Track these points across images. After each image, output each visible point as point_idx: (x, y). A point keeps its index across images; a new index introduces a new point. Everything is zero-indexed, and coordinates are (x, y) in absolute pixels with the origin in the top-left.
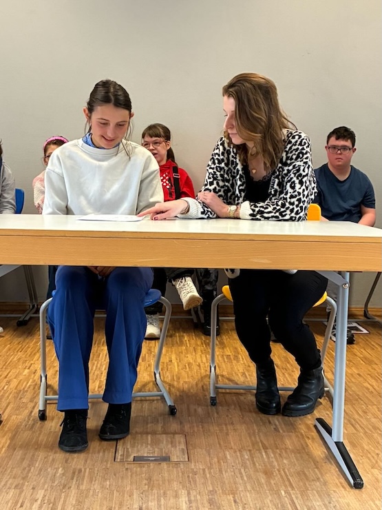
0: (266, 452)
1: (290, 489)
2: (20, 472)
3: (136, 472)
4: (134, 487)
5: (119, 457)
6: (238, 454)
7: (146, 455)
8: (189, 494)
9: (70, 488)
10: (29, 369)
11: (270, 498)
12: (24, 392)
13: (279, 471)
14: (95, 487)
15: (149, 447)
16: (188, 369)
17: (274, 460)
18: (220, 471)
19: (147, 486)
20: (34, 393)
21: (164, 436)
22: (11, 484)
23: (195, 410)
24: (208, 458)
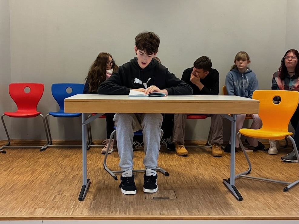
0: (210, 196)
1: (220, 207)
2: (107, 203)
3: (155, 202)
4: (156, 207)
5: (147, 197)
6: (198, 197)
7: (158, 197)
8: (179, 209)
9: (130, 207)
10: (97, 167)
11: (213, 210)
12: (98, 176)
13: (216, 202)
14: (140, 207)
15: (159, 194)
16: (170, 167)
17: (213, 198)
18: (191, 202)
19: (161, 207)
20: (103, 176)
21: (165, 191)
22: (105, 206)
23: (177, 182)
24: (185, 198)
